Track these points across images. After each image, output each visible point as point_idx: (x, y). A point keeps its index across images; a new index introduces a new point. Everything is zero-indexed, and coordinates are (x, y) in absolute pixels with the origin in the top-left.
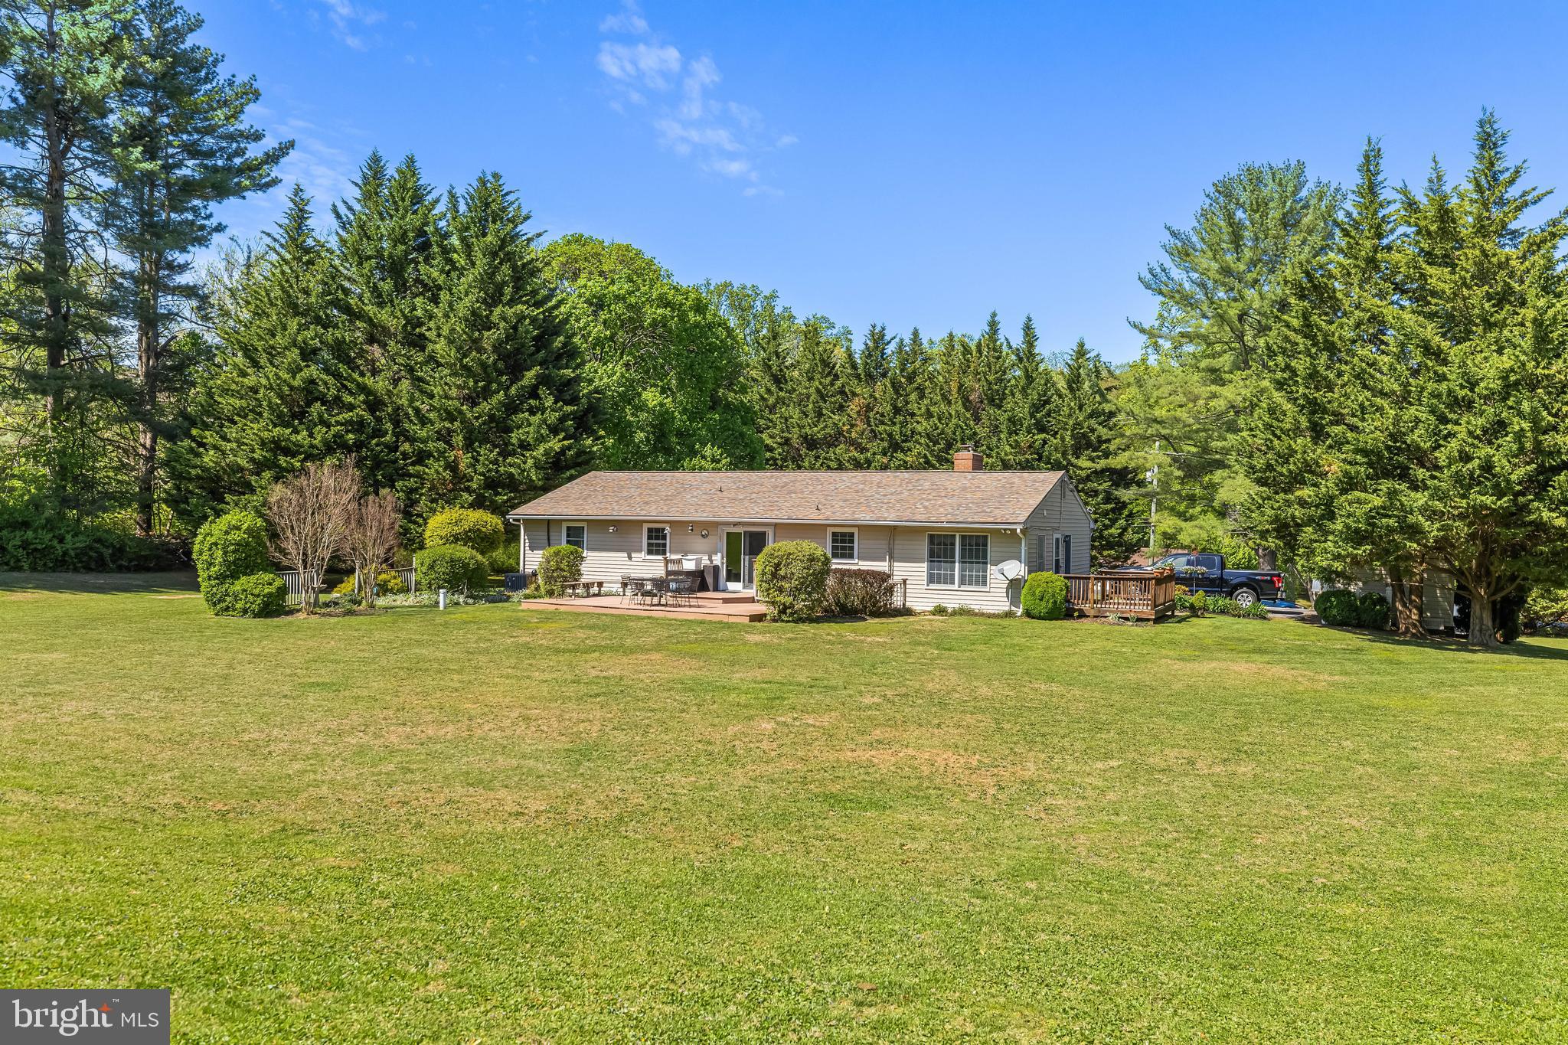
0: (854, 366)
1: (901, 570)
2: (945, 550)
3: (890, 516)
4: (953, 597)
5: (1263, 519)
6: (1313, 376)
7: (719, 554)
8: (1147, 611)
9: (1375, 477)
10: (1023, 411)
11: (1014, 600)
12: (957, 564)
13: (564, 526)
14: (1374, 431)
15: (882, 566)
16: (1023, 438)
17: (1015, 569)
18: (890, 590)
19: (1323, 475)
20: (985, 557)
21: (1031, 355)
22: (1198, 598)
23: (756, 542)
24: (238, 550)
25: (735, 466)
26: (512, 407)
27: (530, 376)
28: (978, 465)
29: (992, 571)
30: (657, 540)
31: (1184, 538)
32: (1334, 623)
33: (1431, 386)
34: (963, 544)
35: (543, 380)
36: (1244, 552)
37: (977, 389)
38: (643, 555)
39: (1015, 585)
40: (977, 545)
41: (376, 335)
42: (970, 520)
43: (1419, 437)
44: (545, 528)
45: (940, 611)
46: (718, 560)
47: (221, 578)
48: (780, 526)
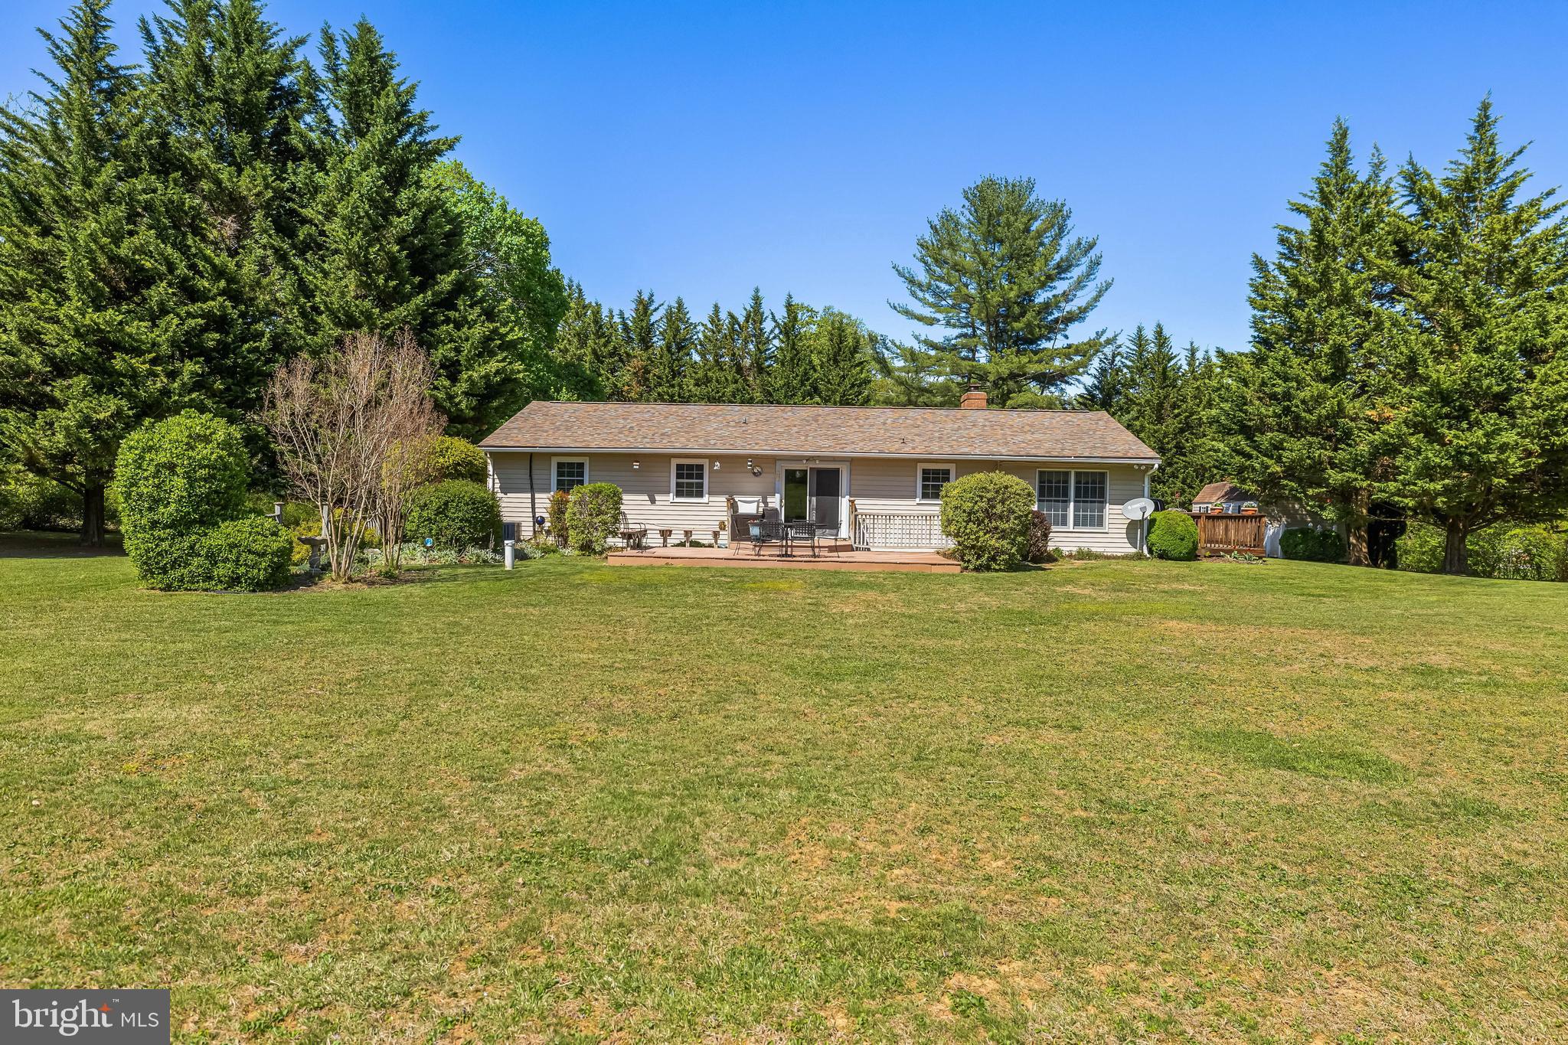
2: (1057, 488)
4: (1068, 539)
7: (778, 496)
11: (1137, 541)
12: (1072, 504)
13: (554, 461)
17: (1139, 508)
20: (1102, 494)
24: (213, 477)
29: (1110, 511)
30: (690, 479)
34: (1078, 482)
38: (671, 497)
39: (1137, 527)
40: (1094, 482)
42: (1087, 454)
44: (527, 464)
46: (776, 501)
47: (181, 525)
48: (853, 461)
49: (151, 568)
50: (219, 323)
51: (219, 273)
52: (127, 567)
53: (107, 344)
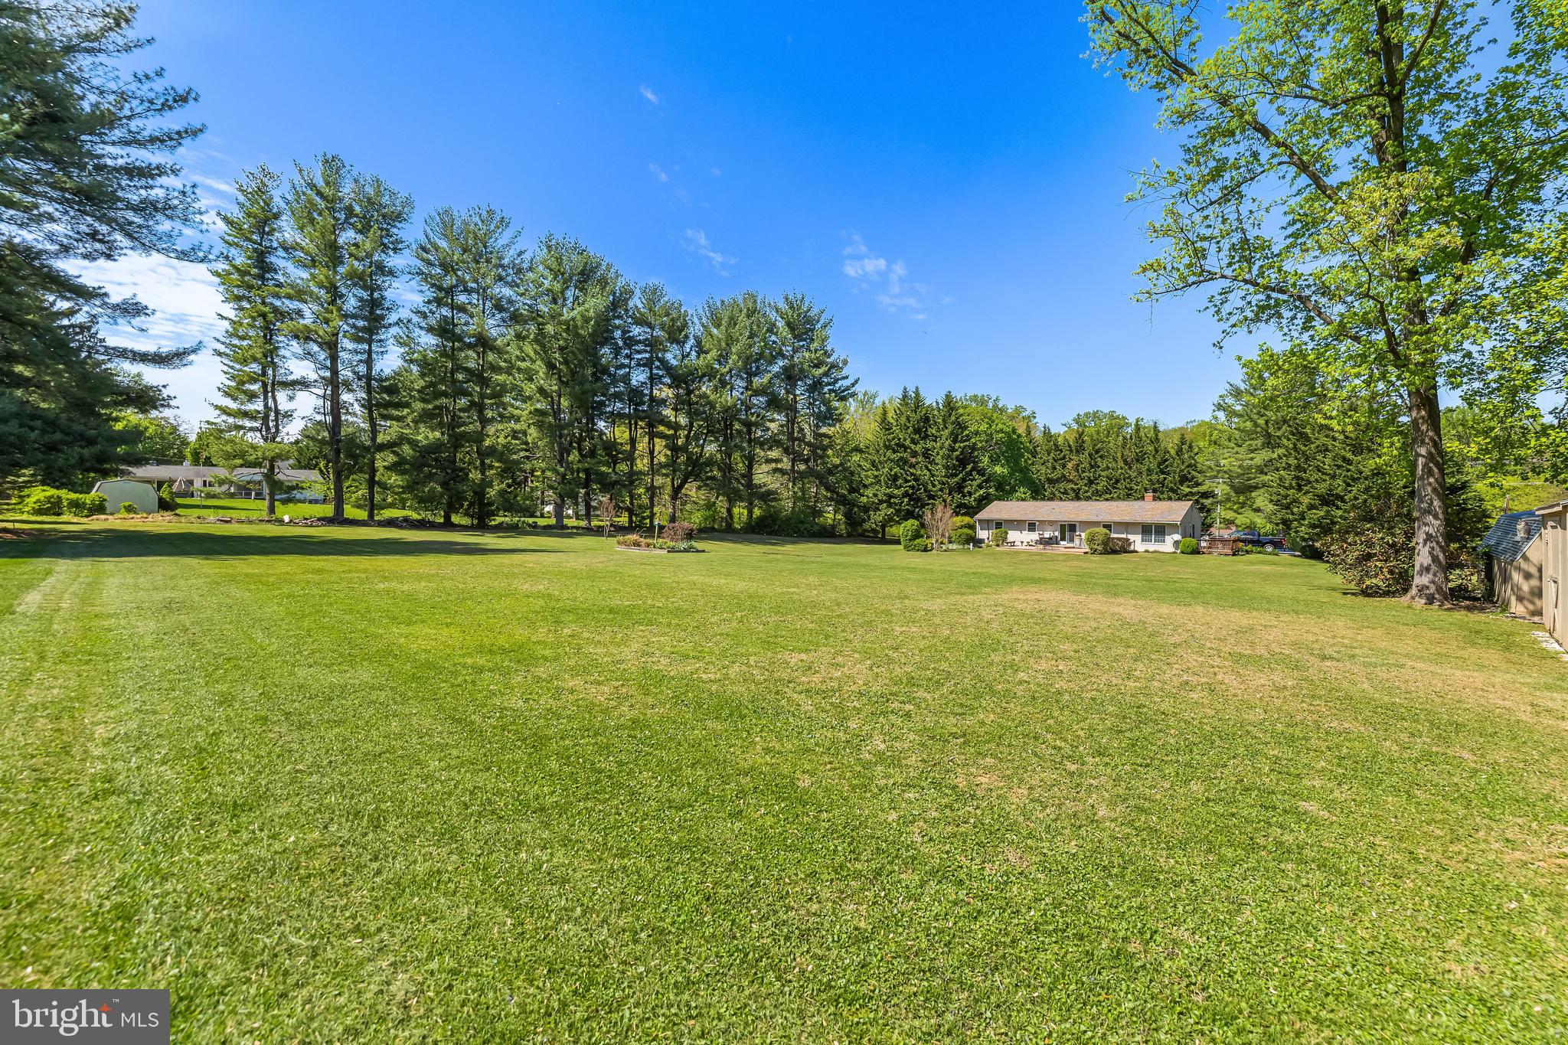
0: (1070, 446)
1: (1132, 537)
2: (1149, 530)
3: (1127, 519)
4: (1152, 547)
5: (1277, 518)
6: (1298, 468)
7: (1055, 532)
8: (1229, 551)
9: (1322, 505)
10: (1154, 466)
11: (1177, 548)
12: (1153, 535)
13: (994, 522)
14: (1322, 488)
15: (1124, 536)
16: (1154, 477)
17: (1177, 537)
18: (1130, 544)
19: (1301, 503)
20: (1165, 532)
21: (1157, 439)
22: (1249, 547)
23: (1072, 528)
25: (1034, 498)
26: (964, 480)
27: (969, 467)
28: (1155, 499)
29: (1168, 538)
30: (1032, 527)
31: (1238, 522)
32: (1307, 557)
33: (1345, 473)
34: (1155, 528)
35: (973, 469)
36: (1269, 527)
37: (1130, 456)
38: (1026, 532)
39: (1176, 543)
40: (1161, 528)
41: (914, 454)
42: (1156, 519)
43: (1339, 491)
44: (987, 524)
45: (1147, 551)
46: (1057, 534)
47: (910, 540)
48: (1080, 522)
49: (906, 548)
50: (912, 487)
51: (912, 474)
52: (901, 547)
53: (890, 496)
